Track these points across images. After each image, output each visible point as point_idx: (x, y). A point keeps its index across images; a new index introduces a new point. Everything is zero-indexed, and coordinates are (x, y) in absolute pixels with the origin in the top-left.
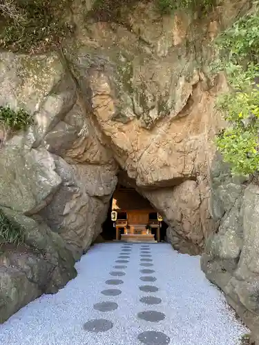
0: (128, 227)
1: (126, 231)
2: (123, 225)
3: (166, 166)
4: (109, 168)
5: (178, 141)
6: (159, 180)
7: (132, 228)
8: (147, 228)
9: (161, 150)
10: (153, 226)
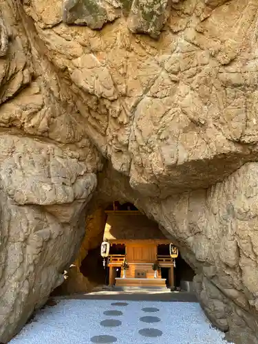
0: (126, 267)
1: (123, 272)
2: (119, 264)
3: (196, 124)
4: (76, 154)
5: (227, 60)
6: (180, 162)
7: (133, 267)
8: (154, 269)
9: (182, 88)
10: (164, 265)
